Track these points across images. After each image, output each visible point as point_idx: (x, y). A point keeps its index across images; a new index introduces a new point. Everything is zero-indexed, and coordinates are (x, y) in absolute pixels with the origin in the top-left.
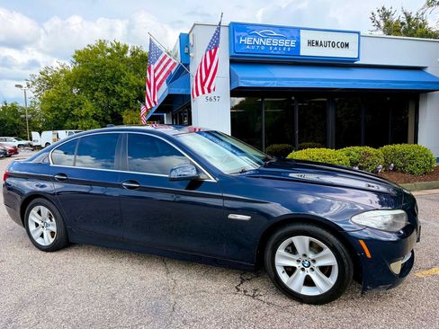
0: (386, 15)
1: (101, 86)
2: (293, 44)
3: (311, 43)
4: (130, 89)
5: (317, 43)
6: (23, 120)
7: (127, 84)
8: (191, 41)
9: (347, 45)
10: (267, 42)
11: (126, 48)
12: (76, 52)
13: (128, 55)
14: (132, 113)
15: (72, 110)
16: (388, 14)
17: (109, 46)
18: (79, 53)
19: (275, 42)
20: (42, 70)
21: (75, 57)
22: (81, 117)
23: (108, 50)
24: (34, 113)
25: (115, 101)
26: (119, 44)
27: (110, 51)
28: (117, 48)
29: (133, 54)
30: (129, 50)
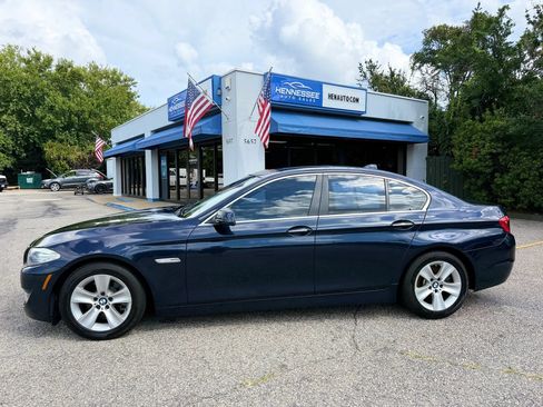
0: (372, 67)
1: (12, 107)
2: (317, 96)
3: (331, 96)
5: (335, 97)
7: (52, 107)
8: (227, 85)
9: (357, 100)
10: (297, 93)
11: (49, 60)
13: (53, 69)
16: (374, 67)
17: (24, 54)
19: (304, 94)
25: (32, 129)
26: (40, 53)
27: (28, 62)
28: (38, 59)
29: (60, 68)
30: (54, 63)
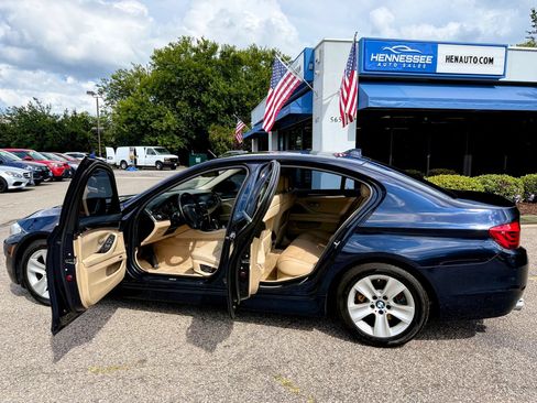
1: (184, 94)
2: (429, 60)
3: (449, 59)
4: (220, 98)
5: (456, 59)
6: (95, 133)
7: (215, 92)
8: (317, 57)
9: (491, 61)
10: (400, 59)
11: (215, 47)
12: (156, 51)
13: (218, 56)
14: (219, 127)
15: (151, 122)
17: (195, 44)
18: (160, 53)
19: (409, 58)
20: (115, 74)
21: (153, 58)
22: (162, 132)
23: (193, 50)
24: (106, 125)
25: (200, 113)
26: (207, 42)
27: (196, 50)
28: (205, 47)
29: (224, 54)
30: (219, 49)
